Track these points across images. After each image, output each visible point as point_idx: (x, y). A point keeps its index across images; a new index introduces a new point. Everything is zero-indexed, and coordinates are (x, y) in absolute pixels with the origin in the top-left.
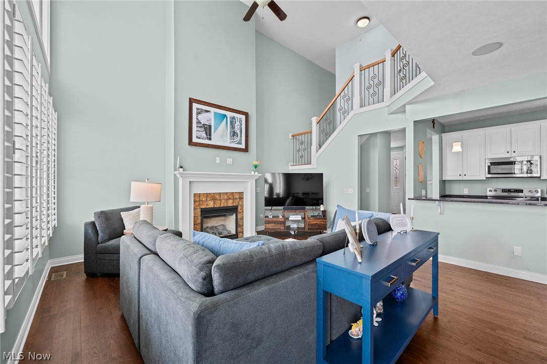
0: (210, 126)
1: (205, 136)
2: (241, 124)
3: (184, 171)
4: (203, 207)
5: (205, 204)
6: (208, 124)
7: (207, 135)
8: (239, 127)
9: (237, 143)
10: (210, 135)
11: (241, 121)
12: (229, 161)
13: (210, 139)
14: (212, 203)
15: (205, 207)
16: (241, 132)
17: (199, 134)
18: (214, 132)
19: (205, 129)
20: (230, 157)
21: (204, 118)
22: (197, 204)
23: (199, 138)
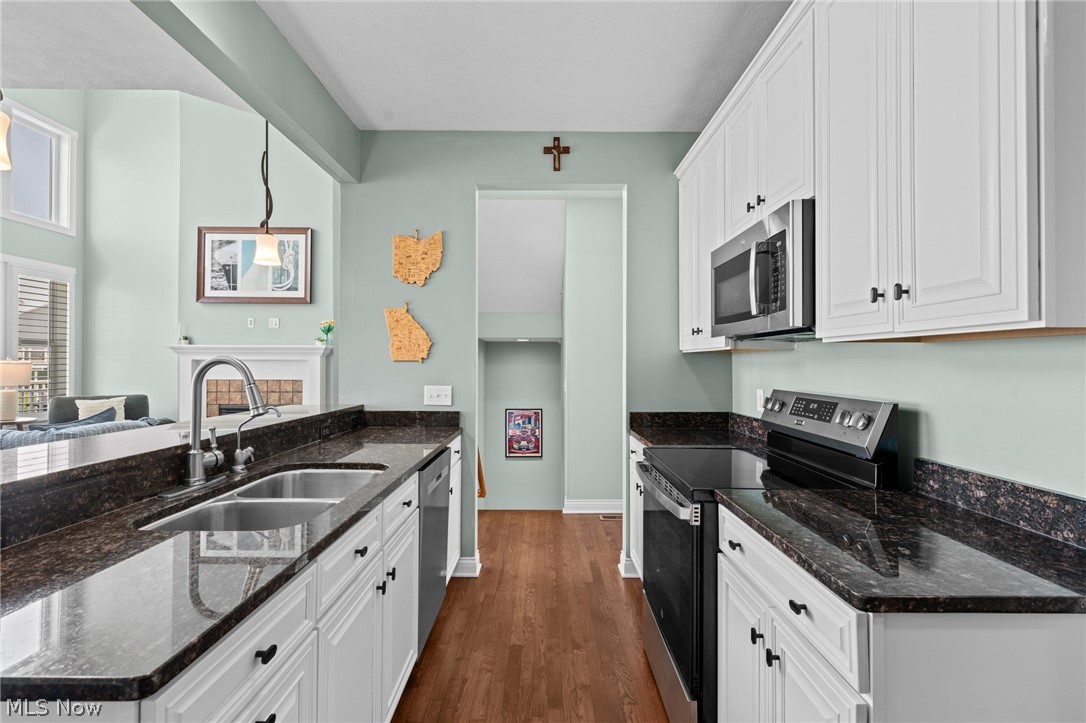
0: (235, 267)
1: (226, 284)
2: (297, 253)
3: (190, 343)
4: (222, 402)
5: (227, 398)
6: (231, 263)
7: (229, 282)
8: (291, 258)
9: (288, 289)
10: (235, 281)
11: (296, 245)
12: (274, 322)
13: (235, 288)
14: (239, 397)
15: (227, 402)
16: (296, 267)
17: (216, 282)
18: (242, 275)
19: (227, 273)
20: (273, 317)
21: (223, 256)
22: (213, 395)
23: (216, 289)
